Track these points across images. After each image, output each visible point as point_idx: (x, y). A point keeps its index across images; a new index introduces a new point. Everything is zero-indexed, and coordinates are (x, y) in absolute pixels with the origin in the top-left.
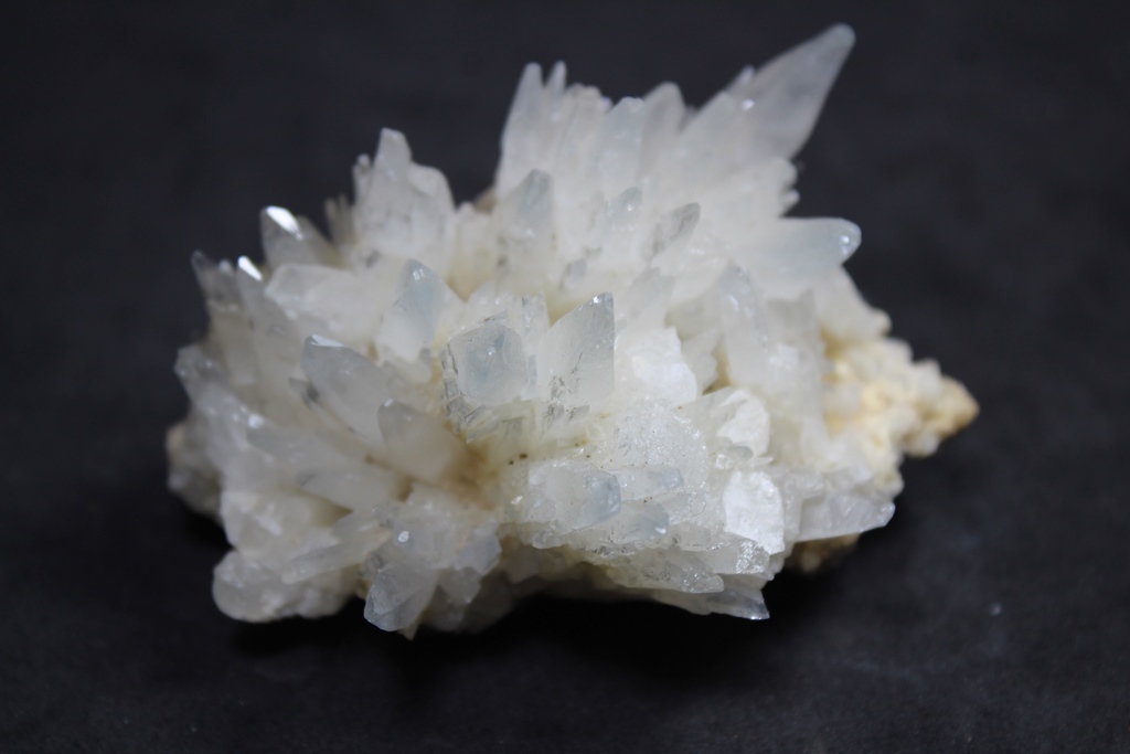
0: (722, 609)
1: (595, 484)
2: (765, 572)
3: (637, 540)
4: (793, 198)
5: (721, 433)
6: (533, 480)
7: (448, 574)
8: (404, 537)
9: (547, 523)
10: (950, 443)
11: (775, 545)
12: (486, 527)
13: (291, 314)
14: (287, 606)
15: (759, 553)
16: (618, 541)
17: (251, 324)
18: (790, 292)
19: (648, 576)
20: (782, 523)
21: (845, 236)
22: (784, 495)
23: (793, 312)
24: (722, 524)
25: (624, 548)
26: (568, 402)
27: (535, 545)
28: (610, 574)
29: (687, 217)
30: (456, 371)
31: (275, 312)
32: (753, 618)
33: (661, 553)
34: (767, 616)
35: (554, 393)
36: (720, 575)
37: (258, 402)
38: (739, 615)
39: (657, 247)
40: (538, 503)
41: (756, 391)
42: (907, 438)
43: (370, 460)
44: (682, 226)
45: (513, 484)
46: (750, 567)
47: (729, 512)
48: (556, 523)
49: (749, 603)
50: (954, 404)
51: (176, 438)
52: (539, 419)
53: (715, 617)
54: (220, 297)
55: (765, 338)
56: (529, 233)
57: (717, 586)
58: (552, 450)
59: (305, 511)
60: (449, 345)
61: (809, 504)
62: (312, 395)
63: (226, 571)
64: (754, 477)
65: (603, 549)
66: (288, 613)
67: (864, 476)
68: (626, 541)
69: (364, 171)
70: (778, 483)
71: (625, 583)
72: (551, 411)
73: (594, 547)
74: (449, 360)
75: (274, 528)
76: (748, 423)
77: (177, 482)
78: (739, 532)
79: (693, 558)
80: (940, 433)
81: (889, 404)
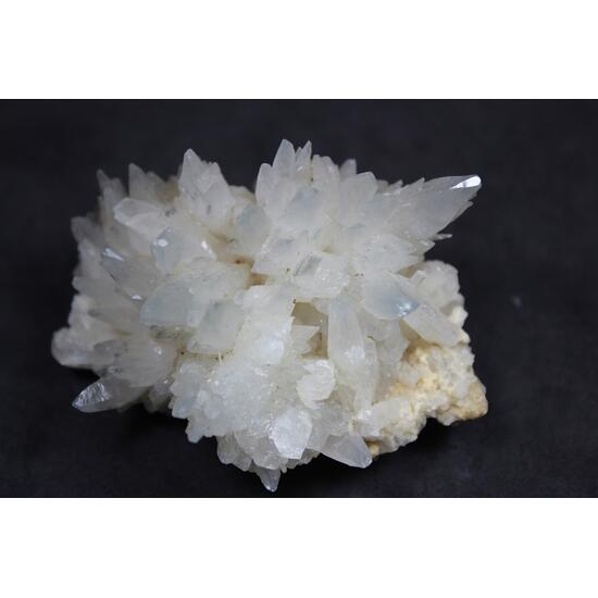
11: (296, 455)
22: (314, 430)
24: (268, 434)
47: (276, 428)
55: (344, 341)
64: (301, 414)
70: (315, 422)
80: (456, 417)
81: (439, 388)
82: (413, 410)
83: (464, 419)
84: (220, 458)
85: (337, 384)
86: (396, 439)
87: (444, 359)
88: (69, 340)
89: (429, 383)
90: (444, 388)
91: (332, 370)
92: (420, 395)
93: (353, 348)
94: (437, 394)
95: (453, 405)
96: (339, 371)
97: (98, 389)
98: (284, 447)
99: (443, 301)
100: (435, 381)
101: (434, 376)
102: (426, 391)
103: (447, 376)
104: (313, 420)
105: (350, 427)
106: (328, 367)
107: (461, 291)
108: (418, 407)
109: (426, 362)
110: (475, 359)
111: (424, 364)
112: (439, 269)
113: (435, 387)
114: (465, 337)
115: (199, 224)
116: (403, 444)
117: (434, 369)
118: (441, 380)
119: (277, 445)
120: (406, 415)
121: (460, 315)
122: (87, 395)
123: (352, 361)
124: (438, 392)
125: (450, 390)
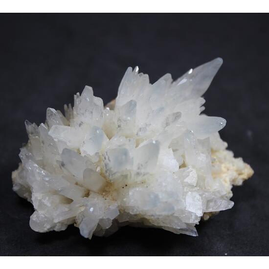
0: (184, 233)
1: (152, 196)
2: (197, 222)
3: (164, 213)
4: (203, 108)
5: (186, 180)
6: (130, 193)
7: (101, 220)
8: (92, 209)
9: (134, 207)
10: (246, 182)
11: (200, 214)
12: (114, 206)
13: (56, 140)
14: (51, 228)
15: (196, 217)
16: (158, 213)
17: (43, 142)
18: (203, 137)
19: (164, 223)
20: (202, 207)
21: (221, 122)
22: (202, 199)
23: (204, 143)
24: (185, 208)
25: (159, 216)
26: (143, 171)
27: (131, 213)
28: (150, 221)
29: (177, 116)
30: (109, 161)
31: (52, 139)
32: (194, 236)
33: (168, 216)
34: (197, 235)
35: (139, 168)
36: (186, 223)
37: (43, 165)
38: (189, 235)
39: (167, 124)
40: (132, 201)
41: (194, 167)
42: (234, 181)
43: (77, 184)
44: (176, 118)
45: (124, 194)
46: (194, 221)
47: (187, 204)
48: (138, 207)
49: (192, 231)
50: (247, 171)
51: (15, 175)
52: (133, 176)
53: (181, 235)
54: (32, 133)
55: (197, 152)
56: (129, 118)
57: (184, 227)
58: (136, 184)
59: (57, 199)
60: (107, 153)
61: (208, 201)
62: (63, 165)
63: (34, 217)
64: (194, 194)
65: (152, 215)
66: (52, 230)
67: (224, 193)
68: (160, 214)
69: (78, 97)
70: (201, 195)
71: (156, 224)
72: (138, 174)
73: (149, 214)
74: (107, 157)
75: (49, 204)
76: (192, 177)
77: (15, 188)
78: (190, 210)
79: (177, 218)
82: (226, 182)
90: (231, 168)
93: (201, 154)
95: (240, 173)
100: (225, 167)
102: (225, 173)
113: (226, 170)
118: (228, 166)
124: (229, 172)
125: (235, 168)
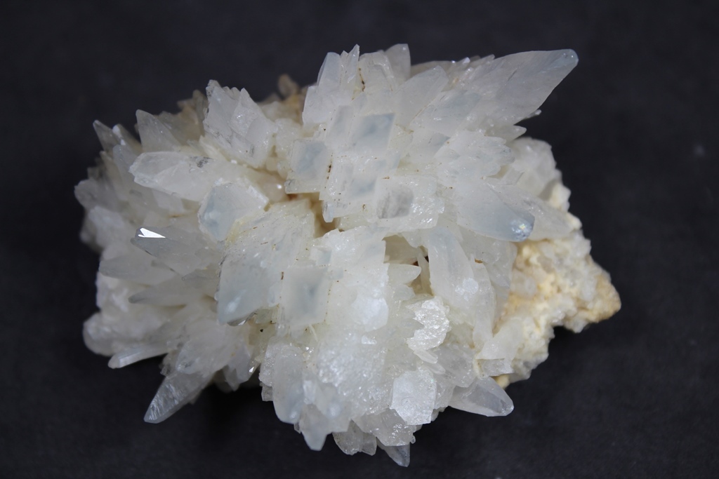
11: (424, 418)
15: (405, 433)
20: (433, 404)
24: (388, 405)
46: (397, 442)
47: (395, 396)
55: (454, 277)
61: (458, 388)
80: (587, 320)
81: (559, 290)
82: (537, 325)
83: (597, 321)
84: (342, 449)
85: (451, 324)
86: (526, 364)
87: (557, 255)
88: (107, 329)
89: (547, 288)
90: (566, 290)
91: (443, 311)
92: (541, 306)
93: (464, 281)
94: (560, 299)
95: (582, 307)
96: (451, 309)
97: (167, 391)
98: (409, 414)
99: (541, 185)
100: (552, 284)
101: (551, 277)
102: (546, 298)
103: (566, 276)
104: (435, 376)
105: (477, 369)
106: (437, 309)
107: (558, 167)
108: (543, 321)
109: (539, 264)
110: (592, 244)
111: (537, 267)
112: (528, 148)
113: (555, 290)
114: (575, 223)
115: (234, 162)
116: (534, 366)
117: (548, 269)
118: (561, 281)
119: (400, 414)
120: (531, 334)
121: (561, 195)
122: (158, 405)
123: (466, 298)
124: (559, 296)
125: (574, 291)
